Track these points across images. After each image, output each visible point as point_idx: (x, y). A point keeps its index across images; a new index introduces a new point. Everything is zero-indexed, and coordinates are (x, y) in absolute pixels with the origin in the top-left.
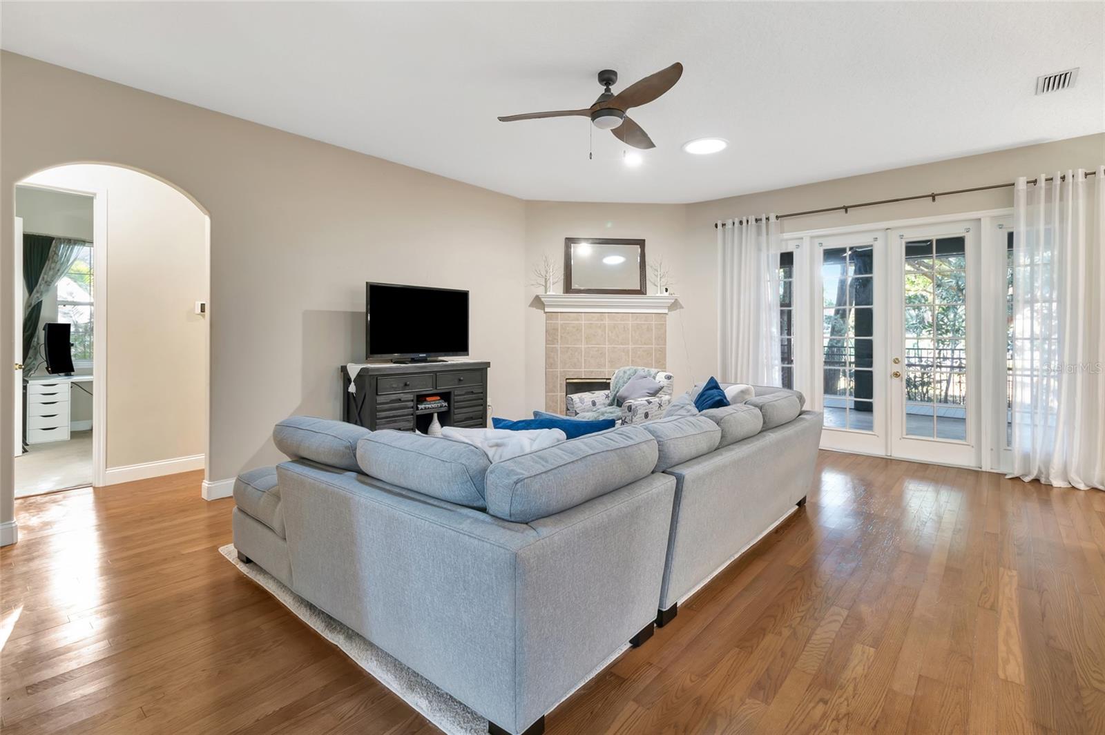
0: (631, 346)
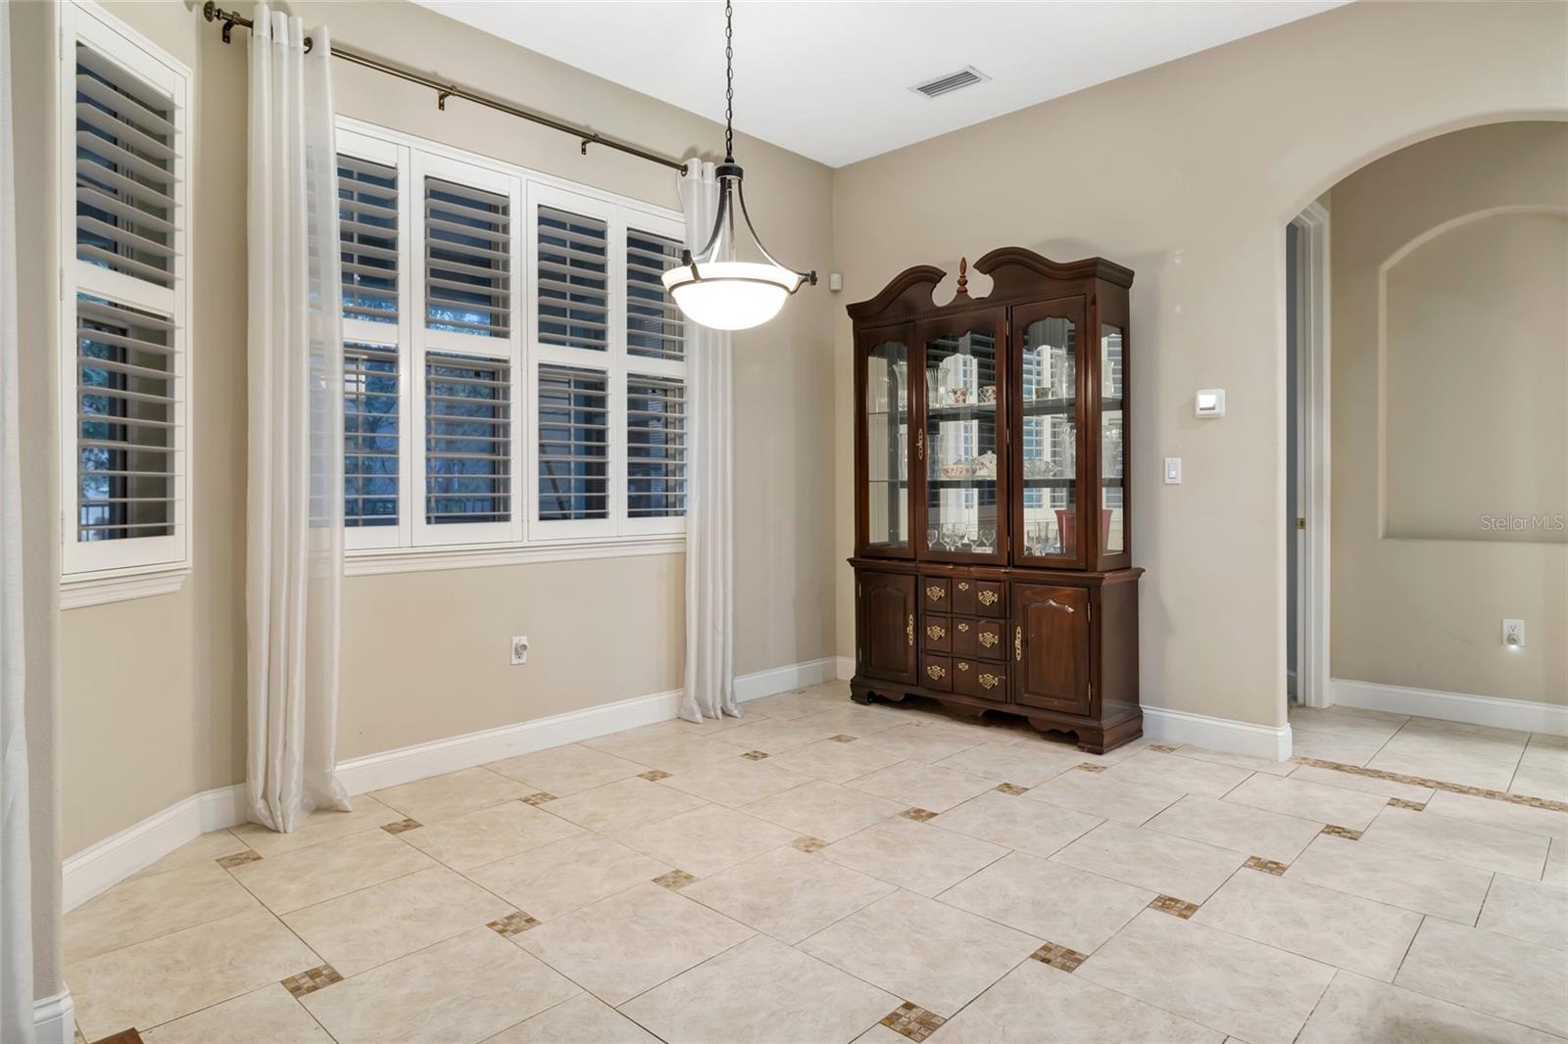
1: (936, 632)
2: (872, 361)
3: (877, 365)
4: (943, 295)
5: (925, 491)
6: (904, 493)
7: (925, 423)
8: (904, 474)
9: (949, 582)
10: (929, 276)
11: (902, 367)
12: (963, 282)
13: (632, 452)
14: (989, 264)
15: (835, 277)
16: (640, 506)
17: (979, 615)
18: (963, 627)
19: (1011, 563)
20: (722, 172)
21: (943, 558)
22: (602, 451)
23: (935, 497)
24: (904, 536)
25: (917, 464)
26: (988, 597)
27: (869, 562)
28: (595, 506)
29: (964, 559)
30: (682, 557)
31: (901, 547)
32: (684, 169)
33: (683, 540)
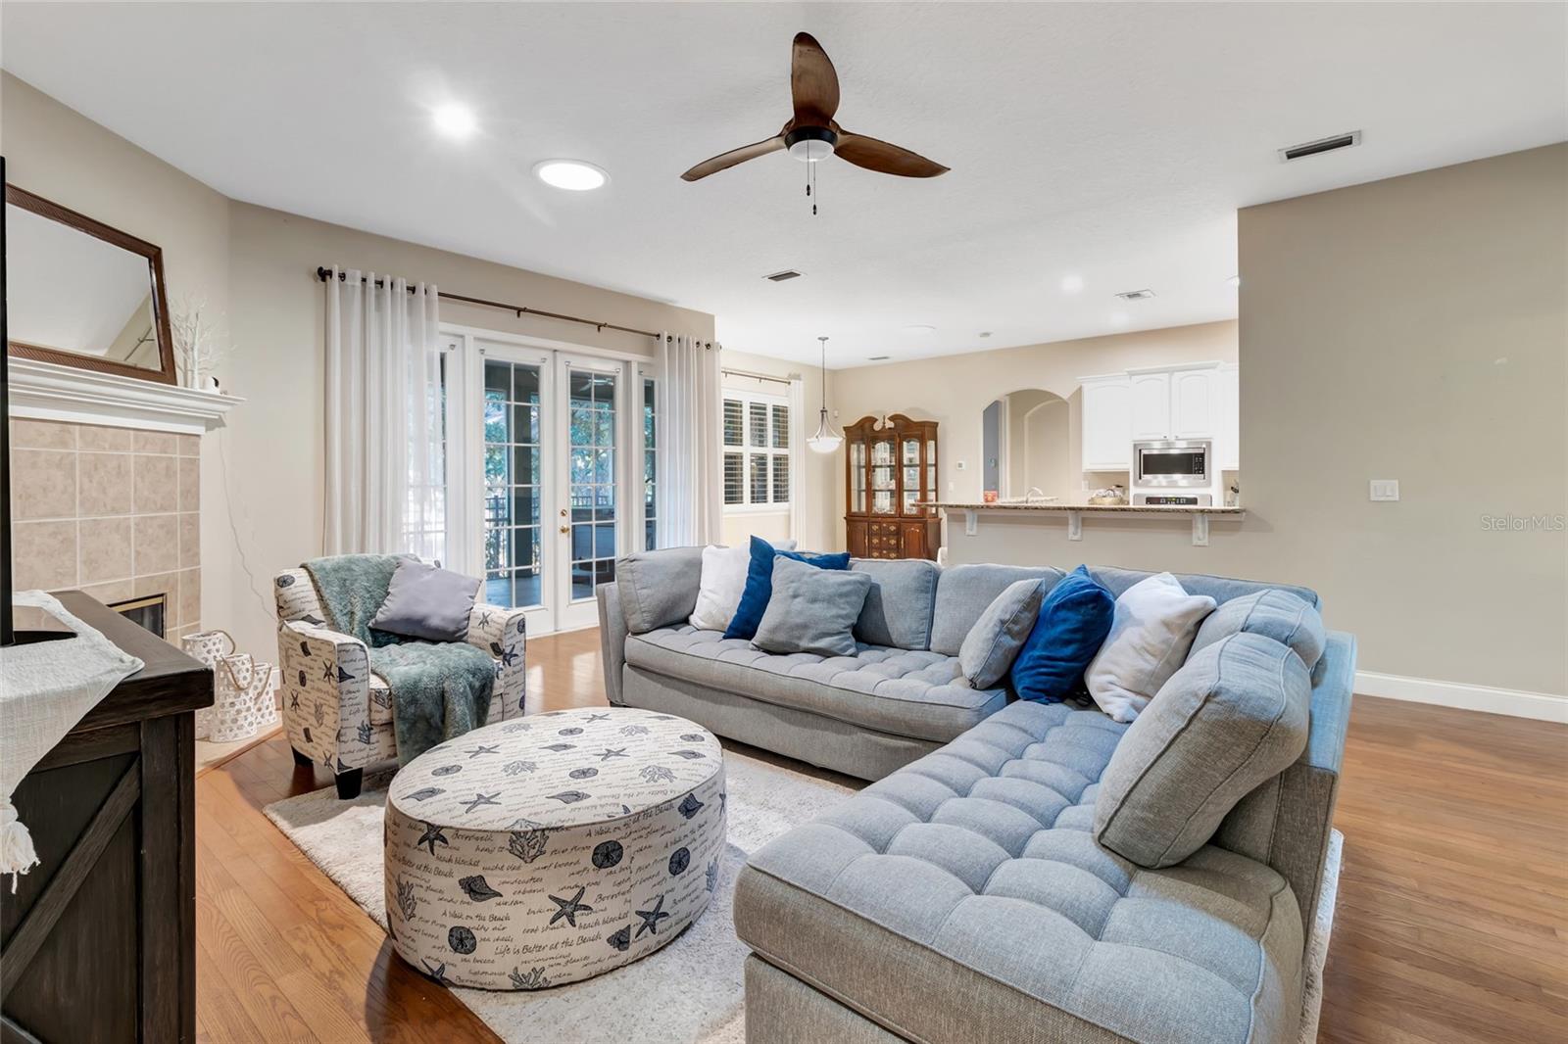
0: (133, 517)
1: (875, 541)
2: (852, 446)
3: (854, 447)
4: (877, 427)
5: (871, 493)
6: (863, 494)
7: (870, 468)
8: (864, 487)
9: (880, 524)
10: (872, 420)
11: (863, 447)
12: (884, 423)
13: (775, 480)
14: (892, 419)
15: (836, 412)
16: (777, 499)
17: (890, 534)
18: (885, 539)
19: (900, 517)
20: (822, 411)
21: (877, 516)
22: (765, 480)
23: (874, 494)
24: (864, 509)
25: (869, 484)
26: (893, 528)
27: (851, 518)
28: (764, 499)
29: (885, 516)
30: (789, 517)
31: (863, 513)
32: (789, 383)
33: (789, 510)
